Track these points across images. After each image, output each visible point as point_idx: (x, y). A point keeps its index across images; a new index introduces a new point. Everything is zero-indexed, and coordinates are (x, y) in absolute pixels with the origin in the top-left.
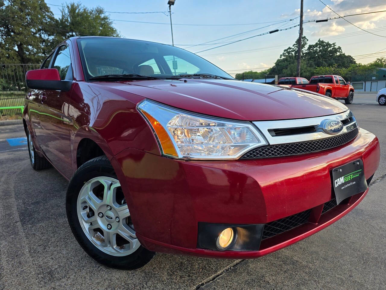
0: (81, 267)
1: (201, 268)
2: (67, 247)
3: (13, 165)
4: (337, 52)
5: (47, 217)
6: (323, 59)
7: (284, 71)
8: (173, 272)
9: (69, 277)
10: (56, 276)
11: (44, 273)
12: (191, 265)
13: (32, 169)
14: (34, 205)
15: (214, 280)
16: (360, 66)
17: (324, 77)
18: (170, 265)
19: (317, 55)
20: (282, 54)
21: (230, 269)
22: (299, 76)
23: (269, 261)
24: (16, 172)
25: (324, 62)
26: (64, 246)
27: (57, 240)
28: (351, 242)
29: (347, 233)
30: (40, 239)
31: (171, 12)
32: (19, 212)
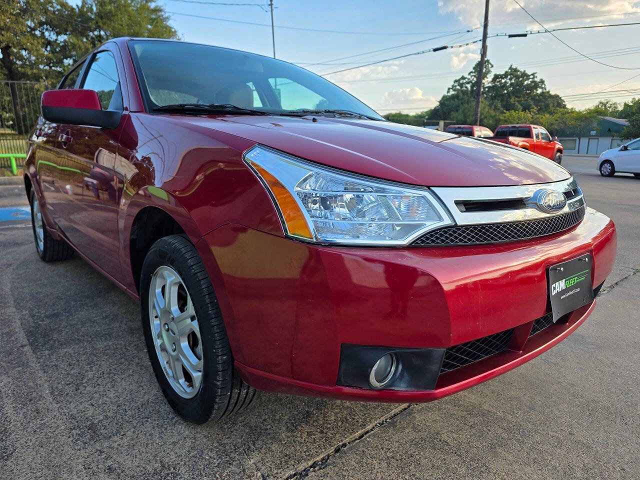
0: (143, 418)
1: (339, 421)
2: (115, 387)
3: (5, 253)
4: (538, 89)
5: (76, 338)
6: (515, 99)
7: (454, 114)
8: (295, 427)
9: (125, 434)
10: (102, 432)
11: (81, 427)
12: (324, 416)
13: (40, 260)
14: (51, 319)
15: (362, 439)
16: (572, 112)
17: (518, 128)
18: (289, 415)
19: (506, 92)
20: (451, 87)
21: (386, 422)
22: (478, 124)
23: (445, 411)
24: (11, 265)
25: (517, 104)
26: (109, 385)
27: (96, 376)
28: (568, 384)
29: (562, 370)
30: (68, 374)
31: (273, 6)
32: (25, 330)
